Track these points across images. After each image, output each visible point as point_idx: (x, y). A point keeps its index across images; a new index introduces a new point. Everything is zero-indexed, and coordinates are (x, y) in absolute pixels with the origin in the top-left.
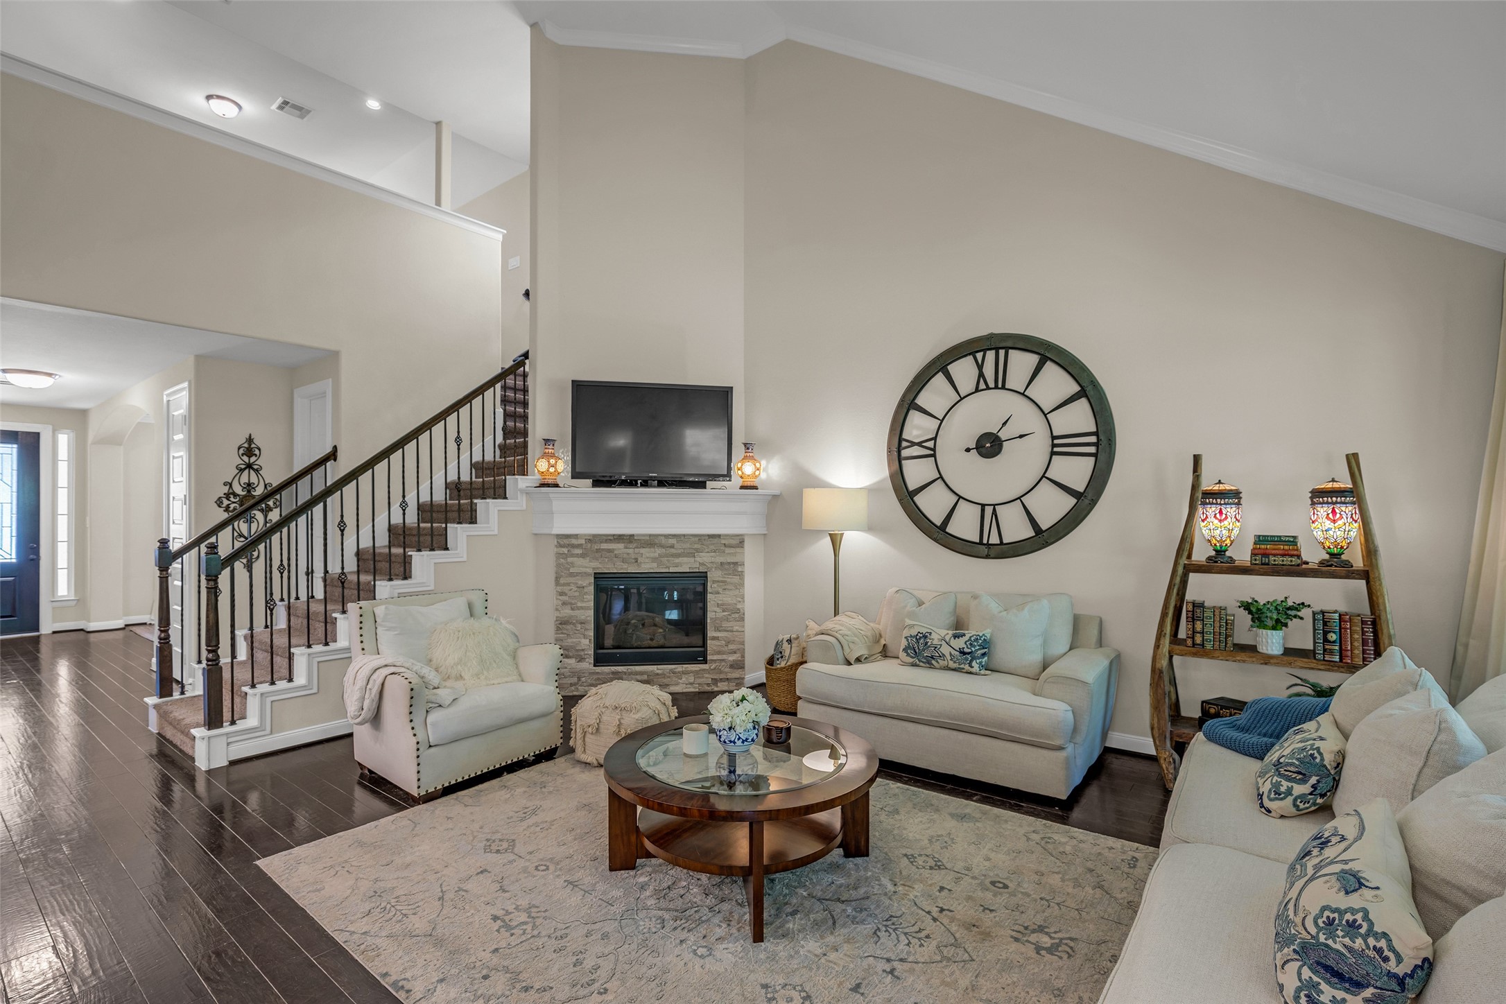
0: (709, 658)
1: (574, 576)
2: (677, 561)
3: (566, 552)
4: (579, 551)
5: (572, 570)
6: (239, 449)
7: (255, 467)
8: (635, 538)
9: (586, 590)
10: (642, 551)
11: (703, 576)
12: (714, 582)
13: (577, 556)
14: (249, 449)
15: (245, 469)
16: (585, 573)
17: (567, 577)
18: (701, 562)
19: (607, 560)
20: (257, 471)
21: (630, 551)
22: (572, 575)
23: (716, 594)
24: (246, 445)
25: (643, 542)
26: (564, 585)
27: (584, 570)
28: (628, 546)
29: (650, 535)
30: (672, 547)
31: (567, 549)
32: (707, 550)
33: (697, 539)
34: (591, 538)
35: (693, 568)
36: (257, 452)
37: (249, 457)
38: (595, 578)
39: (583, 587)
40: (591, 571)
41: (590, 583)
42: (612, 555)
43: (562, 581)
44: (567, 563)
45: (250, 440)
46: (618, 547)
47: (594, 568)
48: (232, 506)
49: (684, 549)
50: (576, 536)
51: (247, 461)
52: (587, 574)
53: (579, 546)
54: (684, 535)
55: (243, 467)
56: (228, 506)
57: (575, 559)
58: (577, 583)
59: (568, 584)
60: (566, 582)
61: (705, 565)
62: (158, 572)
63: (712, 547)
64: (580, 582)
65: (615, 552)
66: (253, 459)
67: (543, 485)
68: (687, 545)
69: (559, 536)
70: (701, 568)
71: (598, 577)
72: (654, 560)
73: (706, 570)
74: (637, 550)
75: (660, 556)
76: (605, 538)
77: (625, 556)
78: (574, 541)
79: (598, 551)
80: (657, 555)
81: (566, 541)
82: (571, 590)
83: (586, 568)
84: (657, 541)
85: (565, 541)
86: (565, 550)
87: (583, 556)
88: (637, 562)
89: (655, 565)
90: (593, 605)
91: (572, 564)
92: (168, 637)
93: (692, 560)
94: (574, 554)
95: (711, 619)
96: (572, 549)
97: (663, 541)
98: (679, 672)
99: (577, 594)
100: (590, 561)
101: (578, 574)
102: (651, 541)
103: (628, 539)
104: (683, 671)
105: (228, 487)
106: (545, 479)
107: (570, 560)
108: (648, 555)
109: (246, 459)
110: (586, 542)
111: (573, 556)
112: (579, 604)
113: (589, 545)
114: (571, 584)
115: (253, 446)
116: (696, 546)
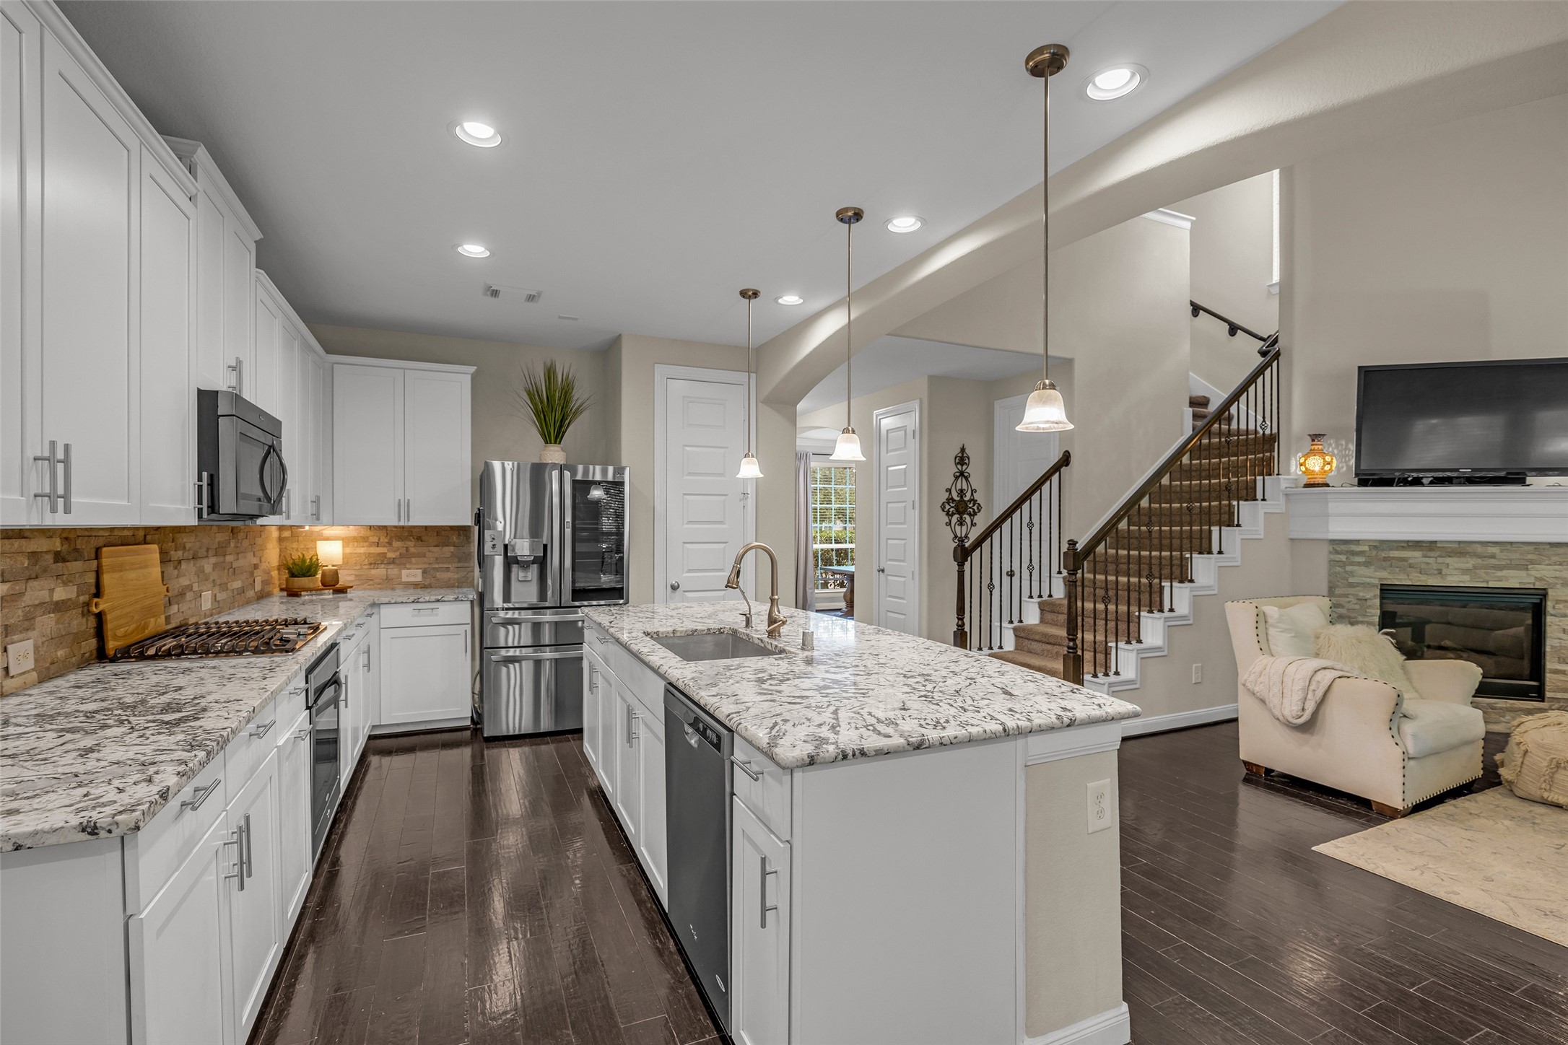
0: (1548, 694)
1: (1354, 587)
2: (1499, 574)
3: (1344, 560)
4: (1362, 559)
5: (1351, 580)
6: (956, 458)
7: (966, 474)
8: (1438, 545)
9: (1369, 603)
10: (1449, 560)
11: (1543, 594)
12: (1558, 602)
13: (1359, 564)
14: (962, 459)
15: (959, 476)
16: (1369, 584)
17: (1344, 587)
18: (1538, 576)
19: (1397, 570)
20: (966, 478)
21: (1431, 560)
22: (1351, 585)
23: (1562, 617)
24: (960, 455)
25: (1449, 550)
26: (1340, 596)
27: (1368, 580)
28: (1428, 555)
29: (1460, 542)
30: (1493, 556)
31: (1345, 557)
32: (1547, 562)
33: (1531, 548)
34: (1377, 544)
35: (1524, 583)
36: (967, 461)
37: (962, 465)
38: (1381, 590)
39: (1366, 600)
40: (1377, 582)
41: (1375, 596)
42: (1406, 564)
43: (1338, 591)
44: (1346, 572)
45: (963, 450)
46: (1415, 555)
47: (1380, 579)
48: (951, 510)
49: (1511, 560)
50: (1357, 542)
51: (960, 469)
52: (1373, 586)
53: (1361, 553)
54: (1511, 543)
55: (958, 474)
56: (948, 511)
57: (1355, 568)
58: (1357, 595)
59: (1346, 596)
60: (1342, 592)
61: (1544, 580)
62: (957, 567)
63: (1555, 559)
64: (1361, 594)
65: (1410, 561)
66: (965, 467)
67: (1307, 486)
68: (1515, 556)
69: (1333, 542)
70: (1537, 583)
71: (1387, 591)
72: (1465, 571)
73: (1546, 587)
74: (1440, 560)
75: (1475, 567)
76: (1396, 545)
77: (1423, 566)
78: (1354, 548)
79: (1385, 559)
80: (1470, 566)
81: (1344, 548)
82: (1349, 602)
83: (1370, 577)
84: (1469, 549)
85: (1341, 547)
86: (1343, 558)
87: (1367, 564)
88: (1440, 573)
89: (1467, 578)
90: (1377, 620)
91: (1352, 574)
92: (963, 624)
93: (1523, 573)
94: (1353, 562)
95: (1552, 647)
96: (1351, 557)
97: (1479, 549)
98: (1501, 709)
99: (1357, 607)
100: (1375, 571)
101: (1358, 584)
102: (1461, 549)
103: (1429, 546)
104: (1506, 708)
105: (948, 493)
106: (1315, 478)
107: (1349, 568)
108: (1457, 566)
109: (959, 467)
110: (1370, 549)
111: (1352, 564)
112: (1360, 619)
113: (1374, 553)
114: (1350, 596)
115: (965, 455)
116: (1530, 557)
